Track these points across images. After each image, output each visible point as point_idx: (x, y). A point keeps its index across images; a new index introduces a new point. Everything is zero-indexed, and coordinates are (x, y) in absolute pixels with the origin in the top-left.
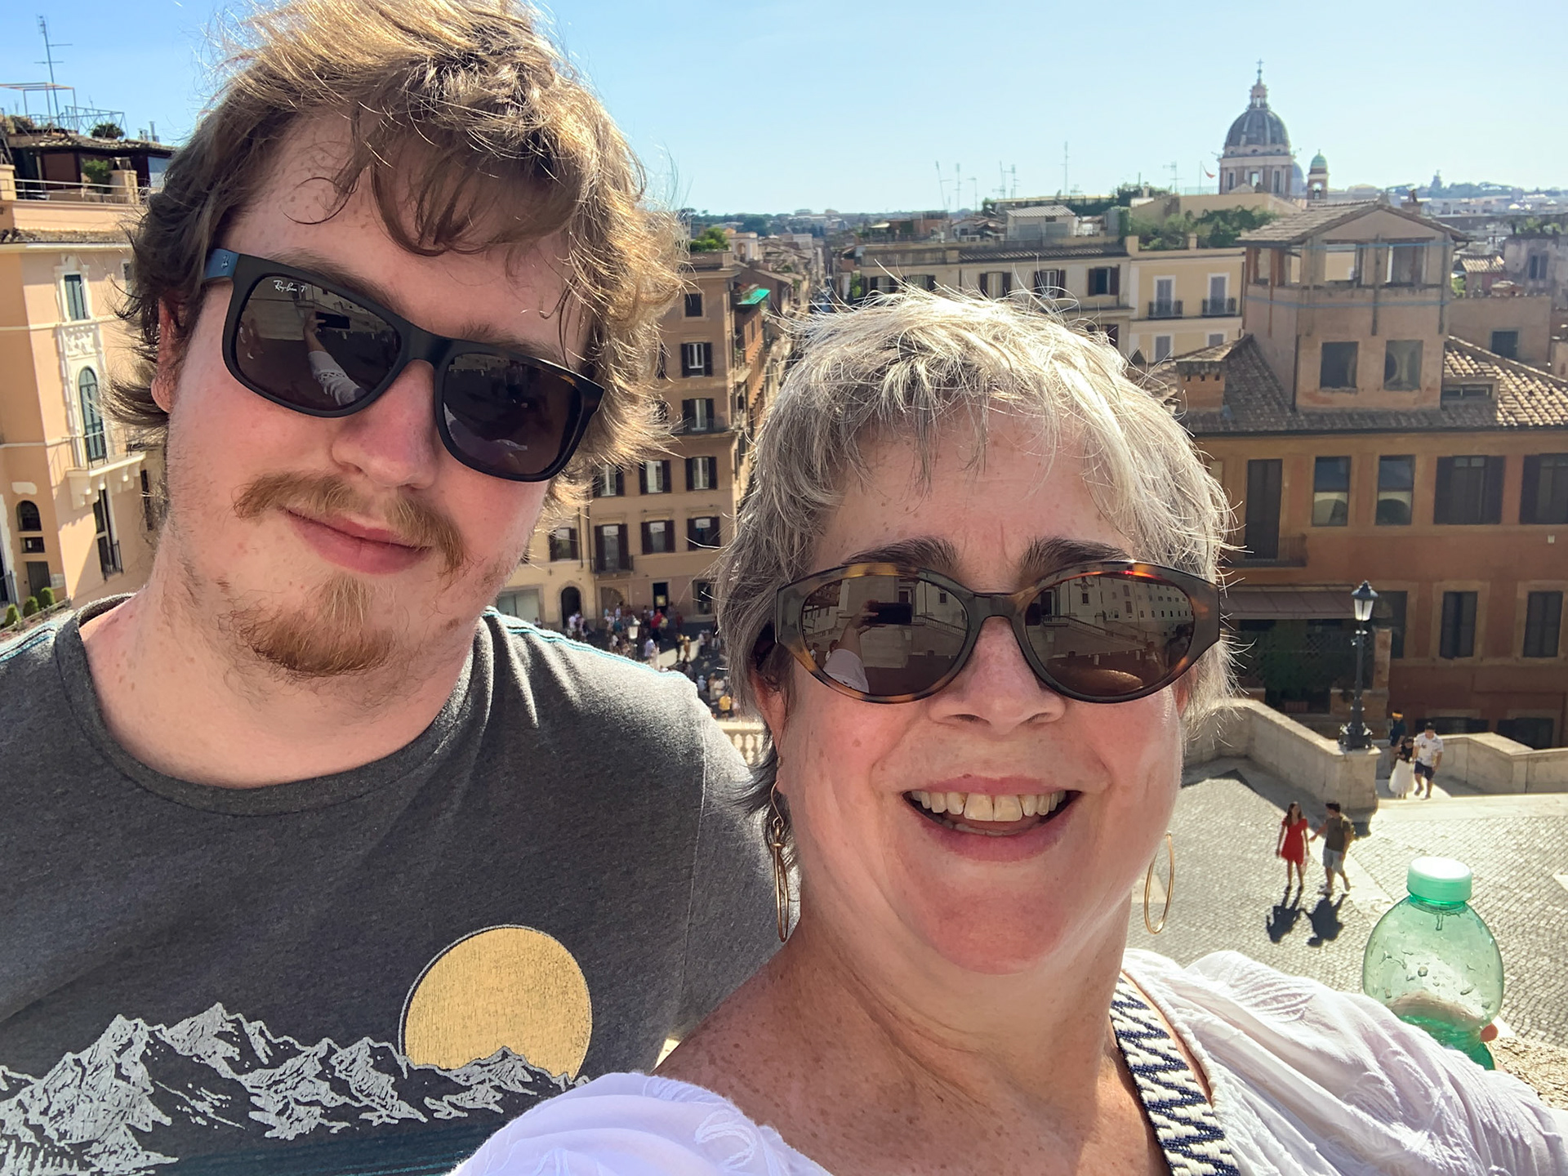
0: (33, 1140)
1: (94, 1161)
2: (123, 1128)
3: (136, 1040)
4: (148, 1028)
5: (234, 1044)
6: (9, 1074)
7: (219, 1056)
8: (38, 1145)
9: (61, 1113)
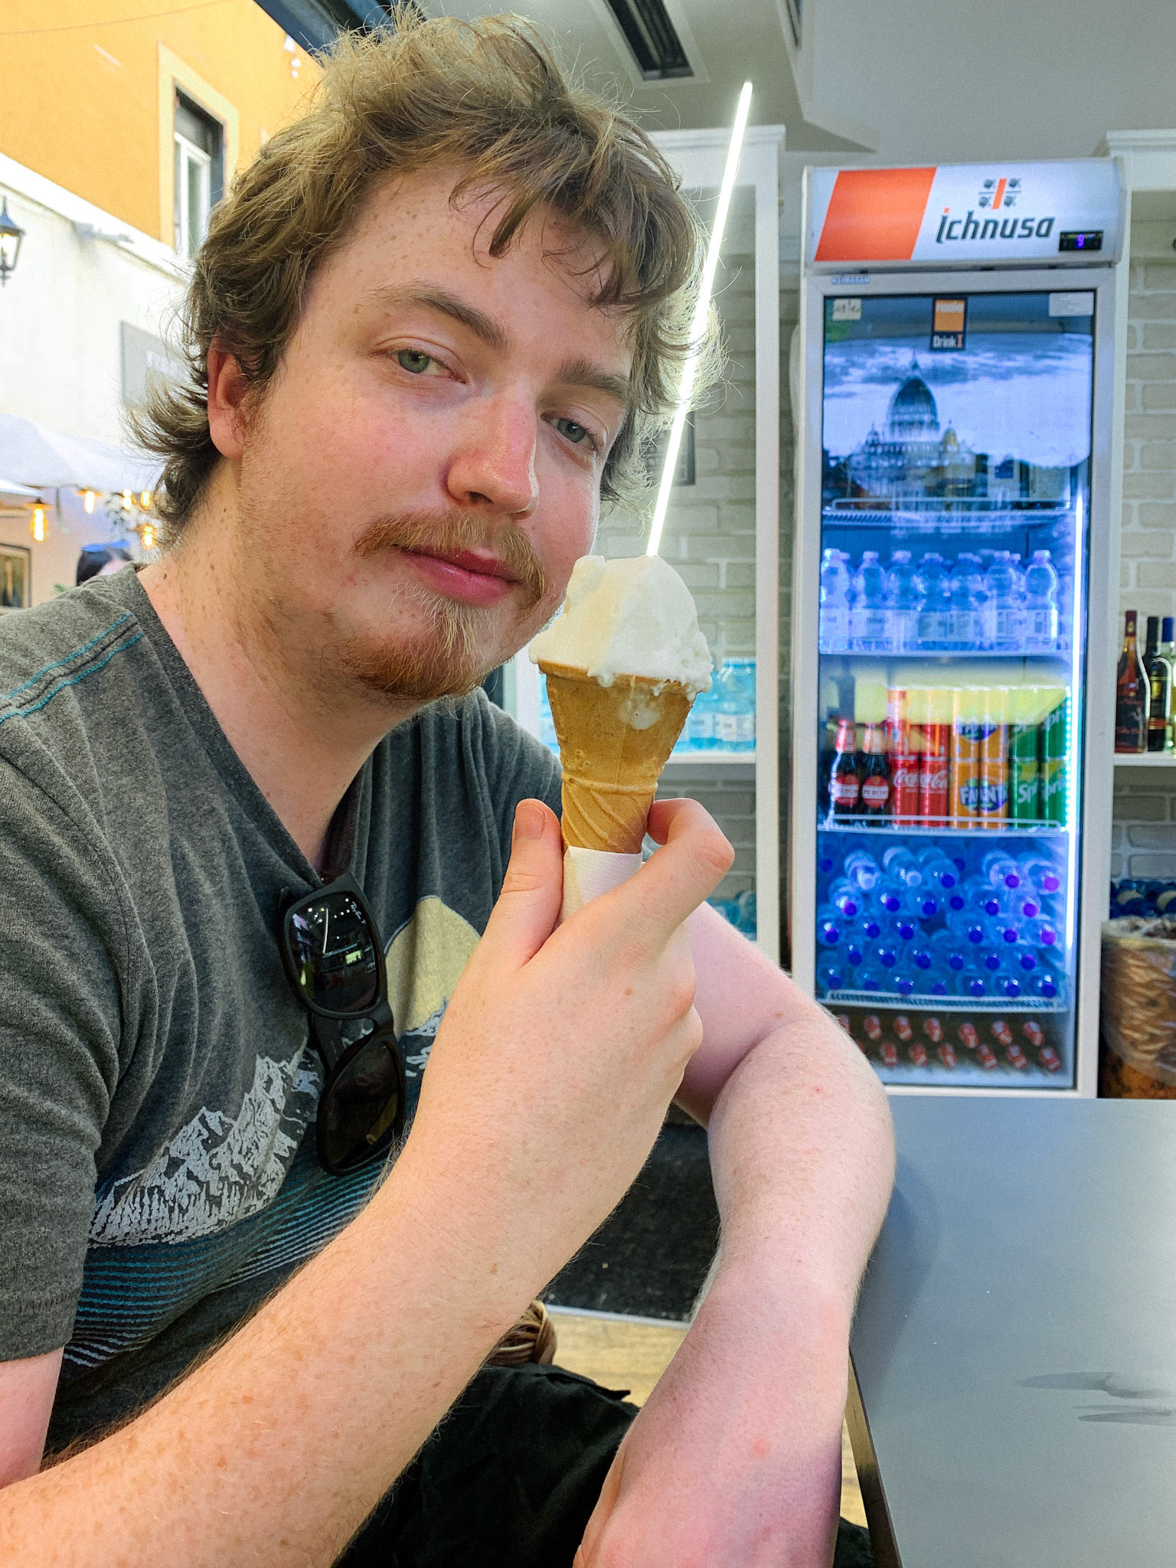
0: (238, 1179)
1: (264, 1190)
2: (273, 1157)
3: (273, 1076)
4: (275, 1065)
5: (310, 1070)
6: (223, 1119)
7: (305, 1083)
8: (242, 1182)
9: (249, 1150)
